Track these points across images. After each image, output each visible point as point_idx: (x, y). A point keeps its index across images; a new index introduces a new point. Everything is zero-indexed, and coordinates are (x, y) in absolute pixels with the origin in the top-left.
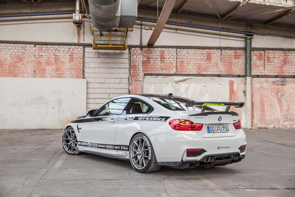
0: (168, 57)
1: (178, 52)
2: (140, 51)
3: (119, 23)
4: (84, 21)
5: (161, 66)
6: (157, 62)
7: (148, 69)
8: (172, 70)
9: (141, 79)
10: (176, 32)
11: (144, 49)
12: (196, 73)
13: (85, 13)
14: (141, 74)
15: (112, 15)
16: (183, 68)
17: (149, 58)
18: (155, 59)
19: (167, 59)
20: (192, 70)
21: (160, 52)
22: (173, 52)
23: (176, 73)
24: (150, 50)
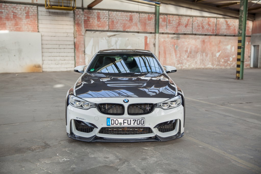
0: (103, 17)
1: (110, 14)
2: (82, 12)
5: (98, 24)
6: (95, 21)
7: (88, 26)
8: (106, 28)
9: (83, 34)
11: (85, 10)
12: (122, 30)
14: (83, 30)
16: (113, 26)
17: (89, 18)
19: (102, 19)
20: (120, 28)
21: (97, 13)
22: (106, 14)
23: (109, 30)
24: (90, 11)
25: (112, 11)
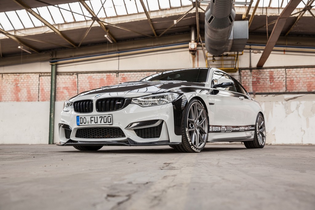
0: (277, 77)
1: (287, 72)
2: (250, 73)
3: (231, 47)
4: (198, 49)
5: (270, 85)
6: (267, 82)
7: (258, 89)
8: (282, 89)
10: (284, 54)
11: (254, 71)
12: (306, 91)
13: (200, 42)
15: (226, 38)
16: (292, 86)
17: (258, 79)
18: (264, 80)
19: (277, 79)
20: (302, 88)
21: (269, 72)
22: (282, 72)
23: (286, 92)
24: (259, 71)
25: (290, 68)
